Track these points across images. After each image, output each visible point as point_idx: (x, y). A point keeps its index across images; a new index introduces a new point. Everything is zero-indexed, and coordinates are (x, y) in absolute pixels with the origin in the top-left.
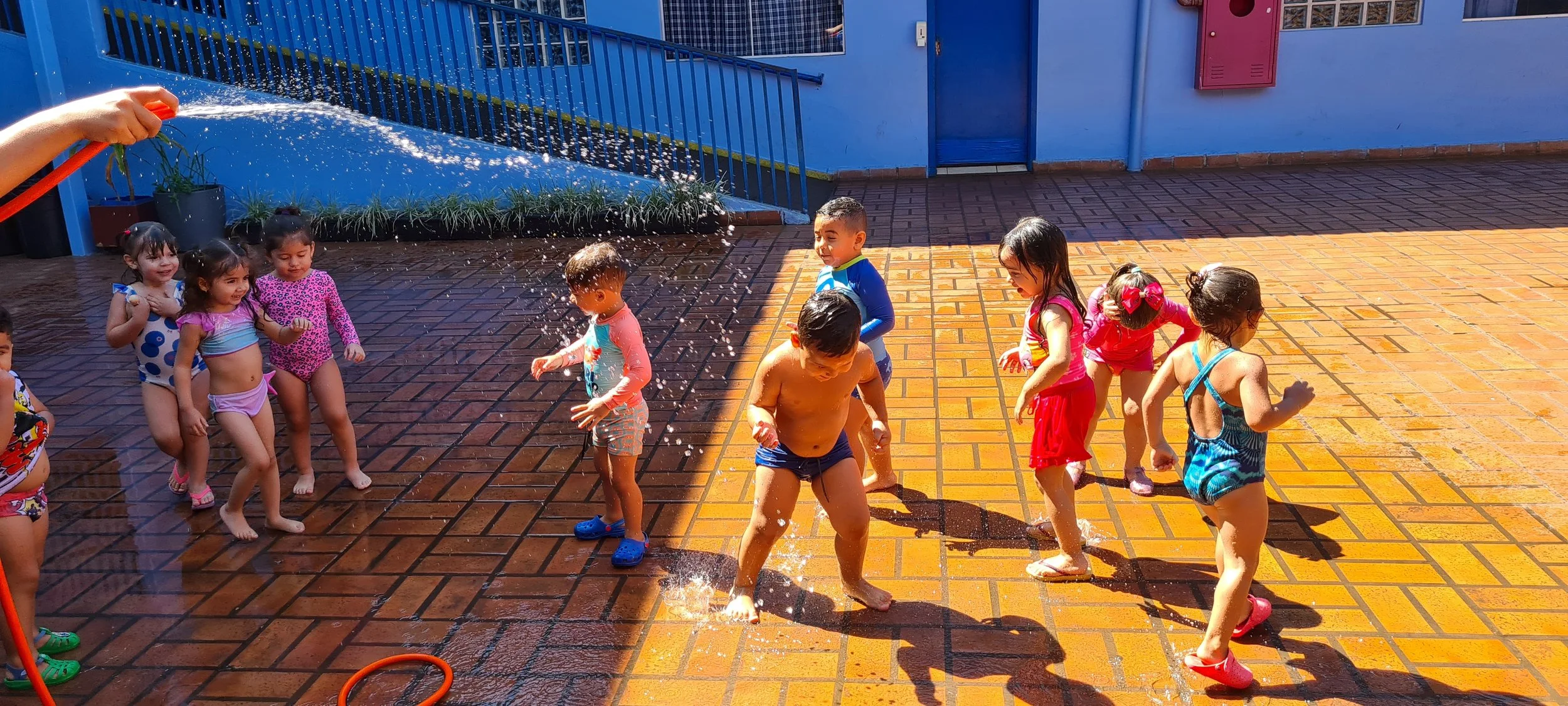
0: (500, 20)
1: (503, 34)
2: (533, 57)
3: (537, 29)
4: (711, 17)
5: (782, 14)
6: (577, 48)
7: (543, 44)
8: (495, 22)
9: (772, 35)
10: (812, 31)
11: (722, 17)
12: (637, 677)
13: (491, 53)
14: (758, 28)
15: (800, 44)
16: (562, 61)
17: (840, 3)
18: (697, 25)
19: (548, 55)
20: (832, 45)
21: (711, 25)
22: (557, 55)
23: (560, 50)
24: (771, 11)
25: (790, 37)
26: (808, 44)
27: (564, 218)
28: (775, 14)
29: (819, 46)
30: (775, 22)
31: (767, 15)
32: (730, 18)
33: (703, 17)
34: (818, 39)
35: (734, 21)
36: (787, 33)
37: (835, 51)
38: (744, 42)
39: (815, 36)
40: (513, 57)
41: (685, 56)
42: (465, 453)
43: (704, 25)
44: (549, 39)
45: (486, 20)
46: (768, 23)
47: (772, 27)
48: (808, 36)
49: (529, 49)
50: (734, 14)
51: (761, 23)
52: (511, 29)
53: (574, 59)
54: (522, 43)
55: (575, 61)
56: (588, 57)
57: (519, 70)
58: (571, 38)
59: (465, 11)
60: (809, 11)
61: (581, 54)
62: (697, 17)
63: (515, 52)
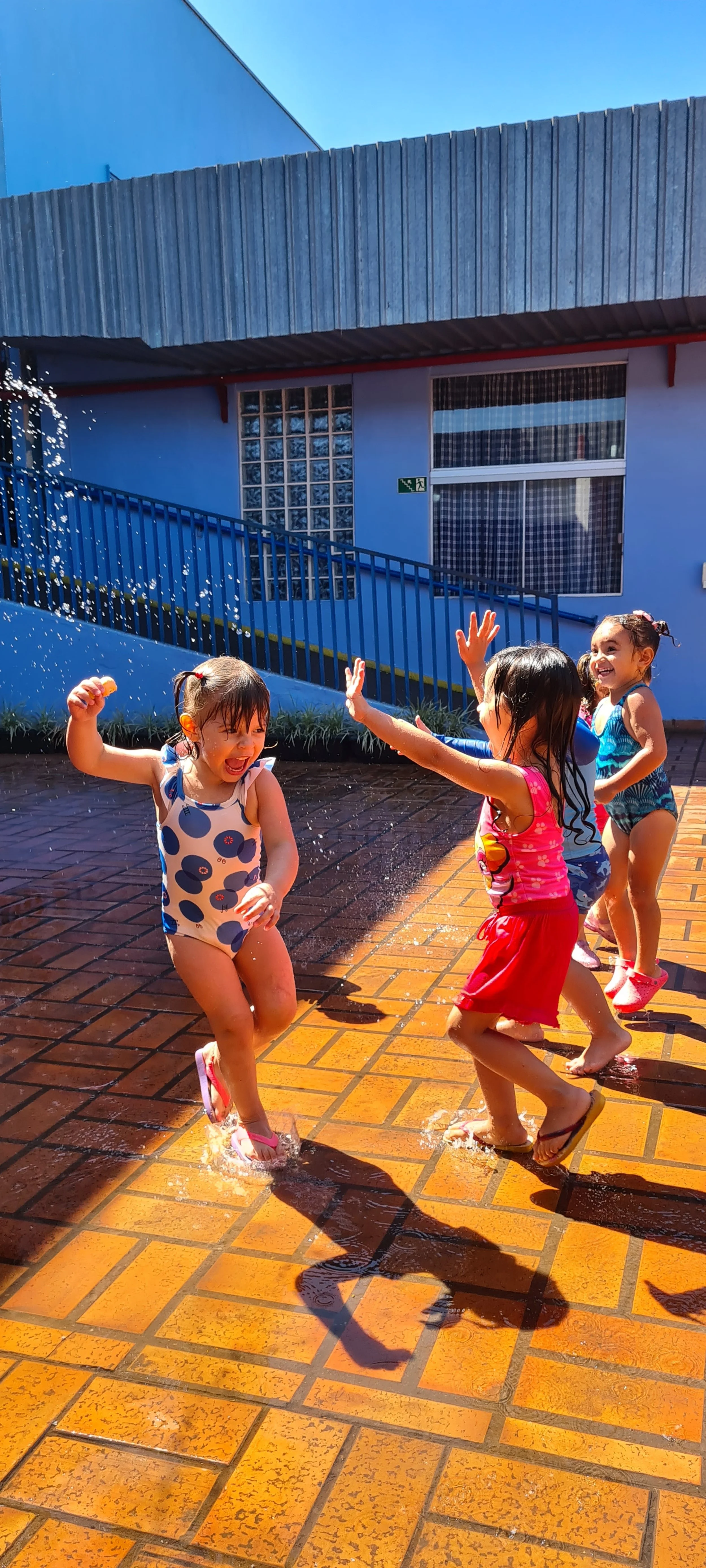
0: (271, 553)
1: (272, 567)
2: (299, 591)
3: (306, 562)
4: (482, 555)
5: (557, 553)
6: (345, 583)
7: (310, 578)
8: (265, 555)
9: (546, 574)
10: (589, 571)
11: (494, 555)
12: (163, 1161)
13: (259, 586)
14: (532, 567)
15: (575, 585)
16: (328, 595)
17: (620, 542)
18: (468, 563)
19: (315, 588)
20: (609, 586)
21: (482, 563)
22: (323, 590)
23: (326, 584)
24: (546, 549)
25: (565, 577)
26: (583, 585)
27: (300, 741)
28: (550, 553)
29: (595, 588)
30: (550, 562)
31: (542, 553)
32: (503, 555)
33: (474, 555)
34: (595, 579)
35: (506, 560)
36: (561, 573)
37: (612, 592)
38: (515, 581)
39: (592, 576)
40: (278, 590)
41: (455, 593)
42: (96, 927)
43: (474, 563)
44: (316, 574)
45: (257, 553)
46: (542, 562)
47: (546, 566)
48: (583, 576)
49: (296, 583)
50: (507, 551)
51: (535, 562)
52: (280, 562)
53: (339, 594)
54: (290, 577)
55: (341, 596)
56: (353, 593)
57: (284, 605)
58: (339, 572)
59: (238, 544)
60: (586, 551)
61: (347, 589)
62: (468, 554)
63: (282, 586)
